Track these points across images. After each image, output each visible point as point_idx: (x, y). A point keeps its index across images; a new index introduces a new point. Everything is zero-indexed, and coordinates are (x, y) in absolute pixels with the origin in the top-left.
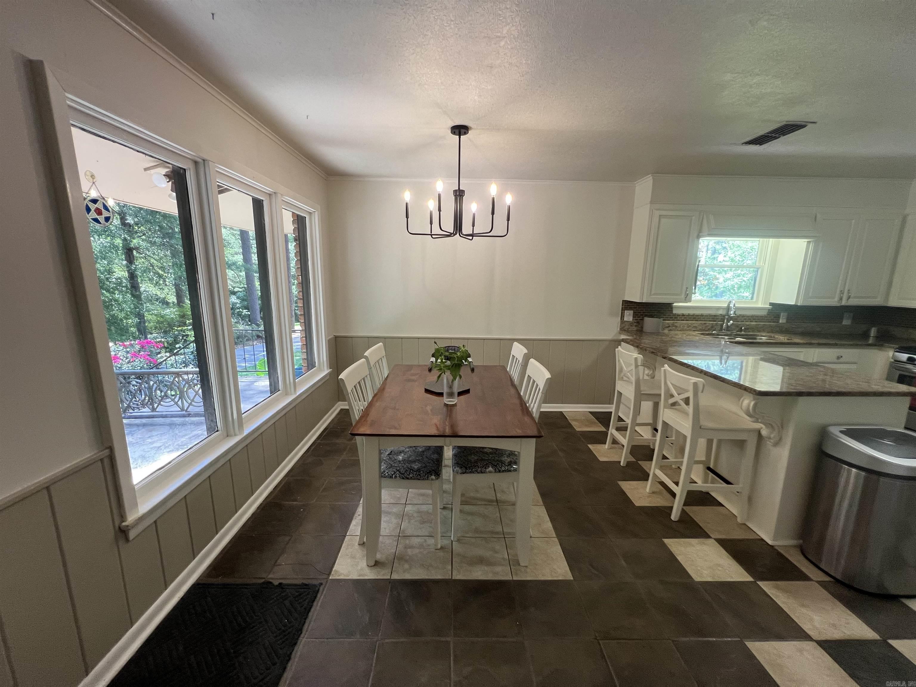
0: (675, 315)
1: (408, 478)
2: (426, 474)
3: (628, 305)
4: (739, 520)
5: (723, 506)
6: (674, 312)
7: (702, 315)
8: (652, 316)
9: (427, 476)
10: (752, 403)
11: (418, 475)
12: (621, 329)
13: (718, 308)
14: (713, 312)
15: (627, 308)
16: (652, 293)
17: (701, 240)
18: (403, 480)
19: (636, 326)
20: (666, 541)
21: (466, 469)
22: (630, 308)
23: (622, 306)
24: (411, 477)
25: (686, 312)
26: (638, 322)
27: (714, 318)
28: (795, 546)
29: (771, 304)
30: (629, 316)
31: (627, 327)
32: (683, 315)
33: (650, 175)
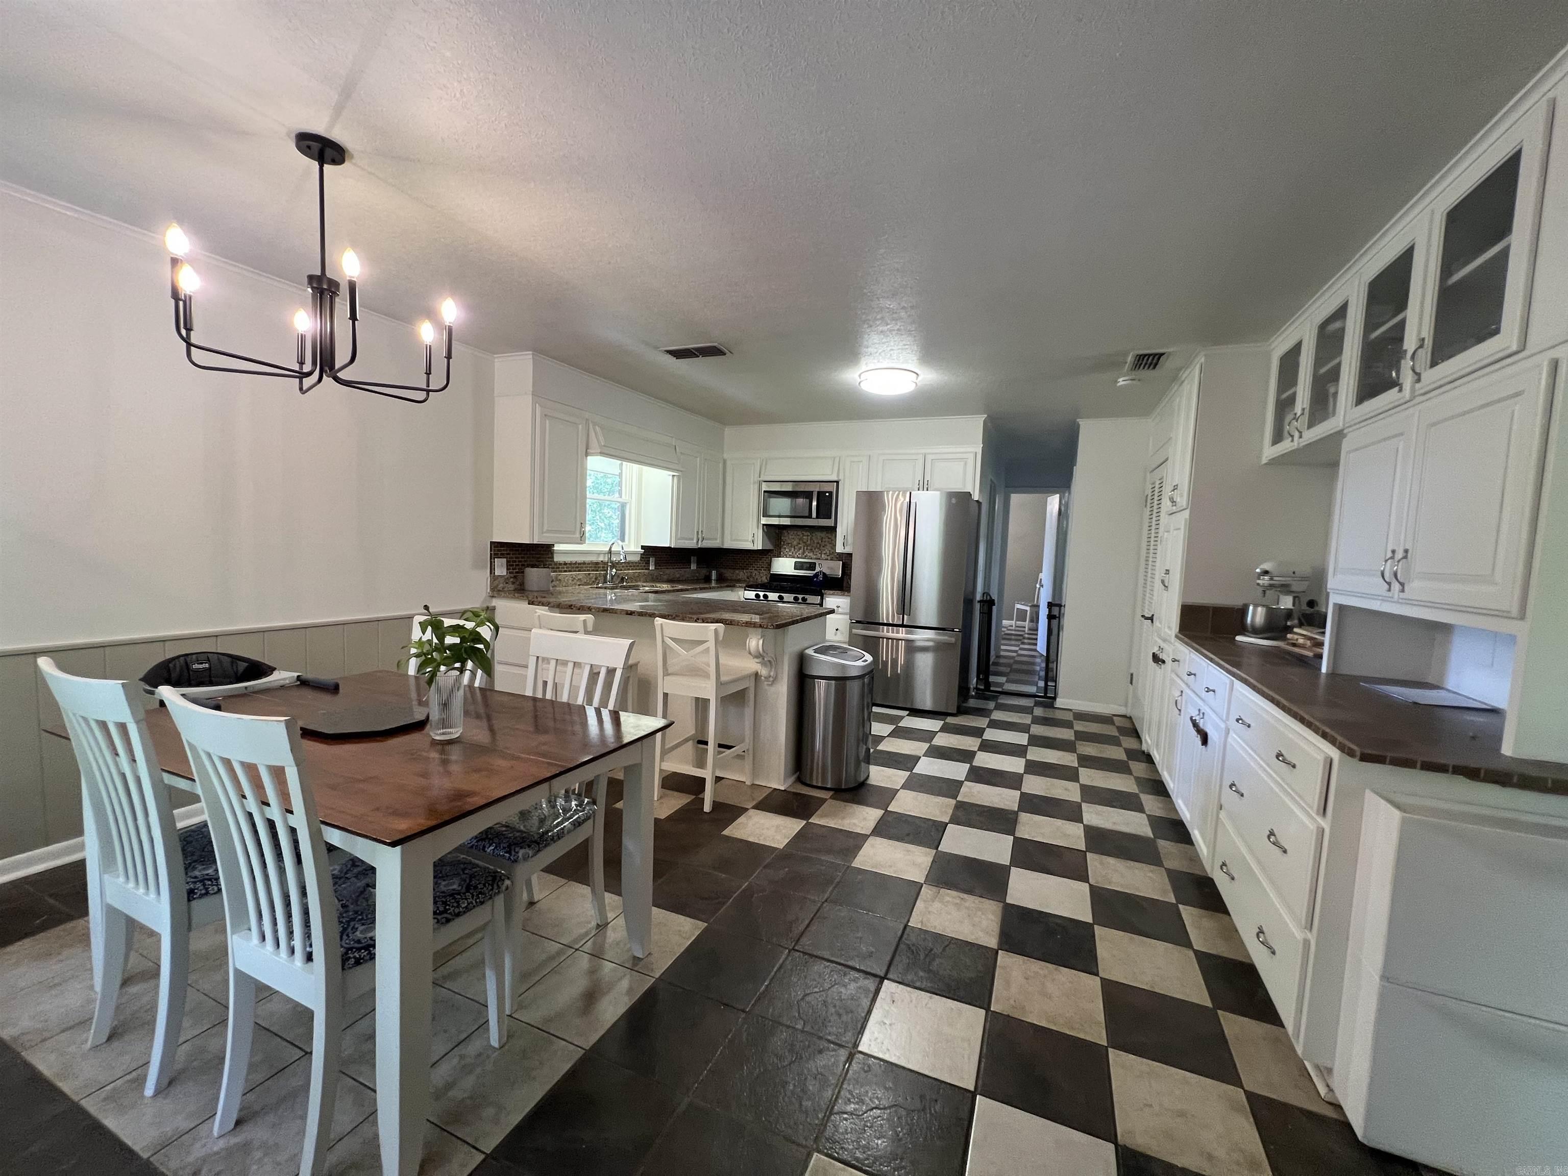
0: (556, 564)
1: (458, 915)
2: (492, 886)
3: (500, 549)
4: (748, 783)
5: (723, 778)
6: (557, 558)
7: (584, 563)
8: (533, 566)
9: (495, 887)
10: (761, 642)
11: (477, 895)
12: (493, 589)
13: (599, 554)
14: (594, 559)
15: (497, 554)
16: (545, 529)
17: (589, 458)
18: (451, 924)
19: (513, 583)
20: (726, 832)
21: (538, 844)
22: (501, 554)
23: (491, 551)
24: (466, 907)
25: (568, 559)
26: (515, 577)
27: (596, 566)
28: (795, 782)
29: (643, 547)
30: (501, 569)
31: (501, 585)
32: (565, 564)
33: (531, 352)
